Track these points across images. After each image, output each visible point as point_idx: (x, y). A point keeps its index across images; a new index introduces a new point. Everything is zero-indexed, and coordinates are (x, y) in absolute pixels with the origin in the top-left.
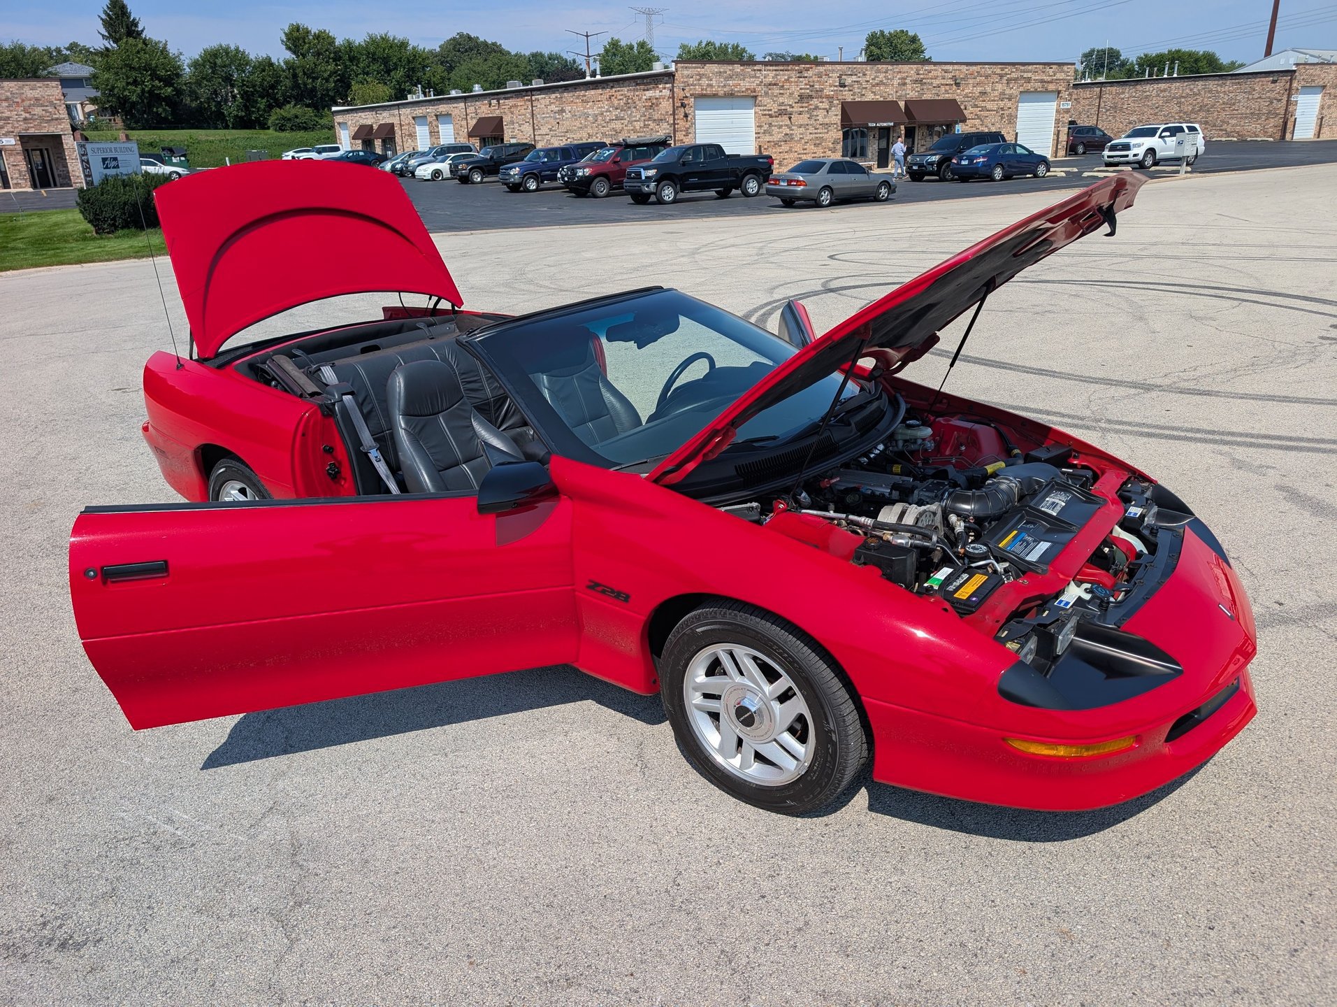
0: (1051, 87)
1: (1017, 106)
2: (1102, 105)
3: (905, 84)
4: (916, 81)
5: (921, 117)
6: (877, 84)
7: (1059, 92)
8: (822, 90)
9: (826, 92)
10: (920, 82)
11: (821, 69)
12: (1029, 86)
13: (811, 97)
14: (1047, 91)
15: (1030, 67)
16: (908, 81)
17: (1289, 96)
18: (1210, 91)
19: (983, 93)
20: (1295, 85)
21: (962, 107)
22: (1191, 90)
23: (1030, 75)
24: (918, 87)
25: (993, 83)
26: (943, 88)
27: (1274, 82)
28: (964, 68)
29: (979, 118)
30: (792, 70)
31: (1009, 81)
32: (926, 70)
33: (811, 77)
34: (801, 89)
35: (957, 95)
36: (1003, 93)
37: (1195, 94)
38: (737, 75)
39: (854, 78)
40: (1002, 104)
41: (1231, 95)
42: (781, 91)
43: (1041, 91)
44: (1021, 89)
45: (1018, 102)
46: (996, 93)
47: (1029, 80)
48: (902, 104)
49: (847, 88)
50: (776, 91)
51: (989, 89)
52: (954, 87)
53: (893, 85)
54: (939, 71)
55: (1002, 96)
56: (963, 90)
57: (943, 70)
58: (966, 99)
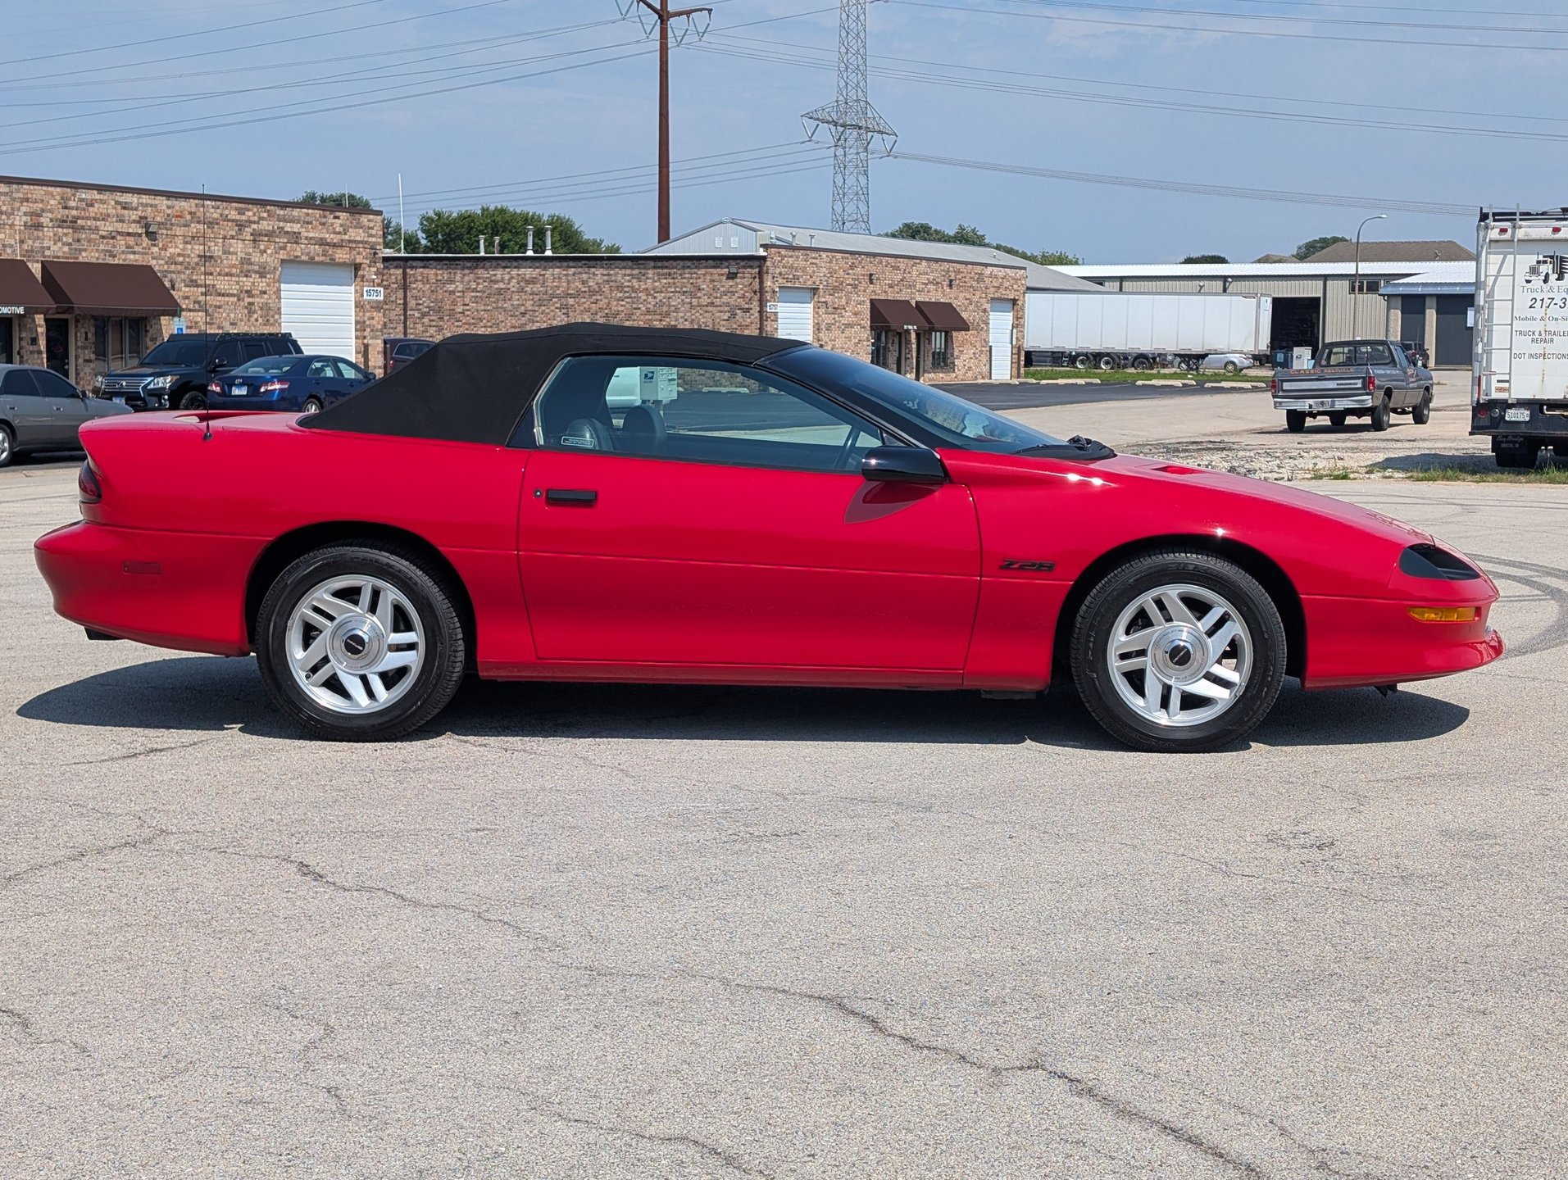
0: (342, 255)
1: (279, 290)
2: (412, 303)
3: (38, 226)
4: (62, 222)
5: (83, 301)
7: (357, 267)
10: (72, 224)
12: (298, 251)
14: (333, 263)
16: (45, 220)
17: (762, 303)
18: (620, 288)
19: (206, 258)
20: (768, 283)
21: (167, 284)
22: (583, 283)
23: (296, 227)
24: (67, 234)
25: (224, 238)
26: (121, 242)
27: (732, 276)
28: (162, 202)
29: (202, 307)
31: (256, 237)
32: (81, 200)
35: (154, 257)
36: (246, 261)
37: (592, 292)
40: (247, 283)
41: (660, 296)
43: (321, 263)
44: (283, 255)
45: (279, 281)
46: (233, 260)
47: (295, 238)
48: (36, 268)
51: (217, 251)
52: (145, 241)
53: (12, 226)
54: (108, 204)
55: (246, 267)
56: (164, 249)
57: (117, 202)
58: (173, 267)
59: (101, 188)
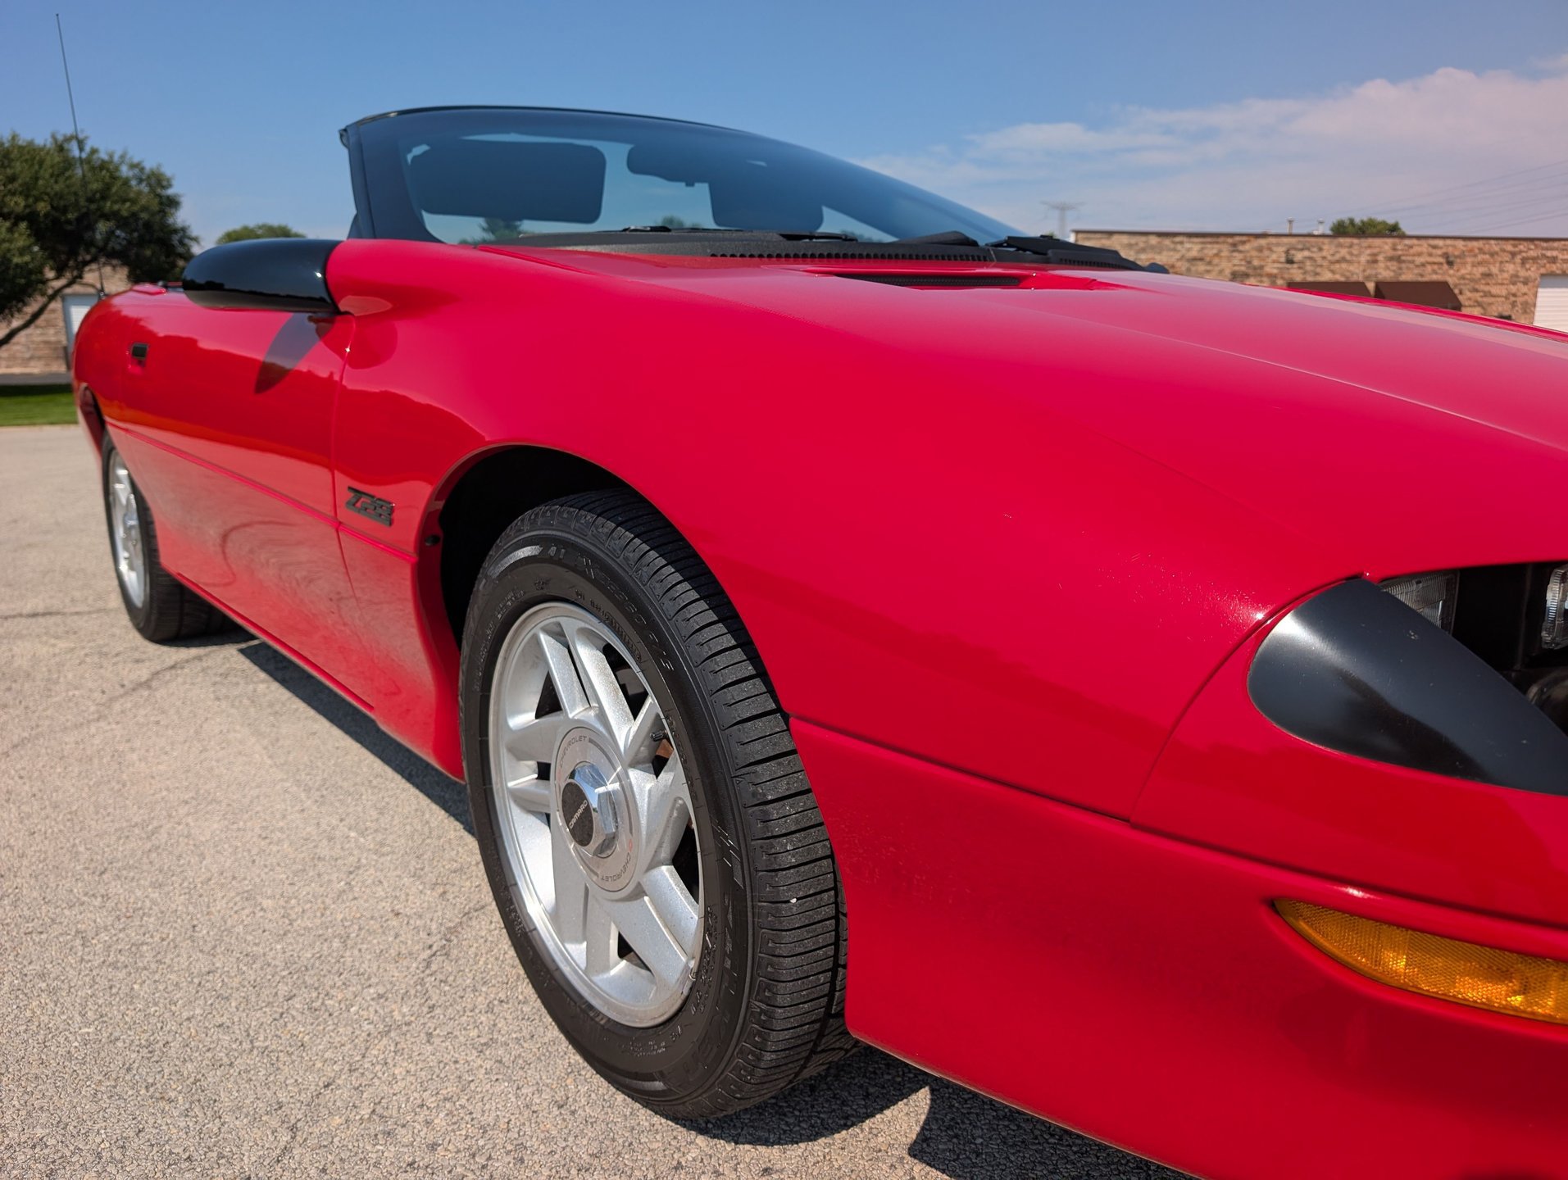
1: (1537, 292)
3: (1375, 262)
4: (1391, 259)
6: (1338, 262)
8: (1262, 267)
9: (1269, 269)
10: (1398, 259)
11: (1263, 242)
12: (1554, 268)
13: (1247, 275)
15: (1556, 244)
16: (1380, 258)
19: (1488, 275)
21: (1456, 291)
23: (1555, 253)
24: (1394, 265)
25: (1501, 262)
26: (1429, 268)
28: (1460, 243)
29: (1479, 304)
30: (1224, 242)
31: (1524, 261)
32: (1406, 245)
33: (1248, 251)
34: (1235, 265)
35: (1451, 277)
36: (1515, 275)
38: (1153, 248)
39: (1306, 253)
40: (1513, 289)
42: (1209, 268)
44: (1543, 271)
45: (1537, 287)
46: (1506, 275)
47: (1554, 260)
48: (1371, 286)
49: (1295, 266)
50: (1202, 267)
51: (1495, 270)
52: (1446, 267)
53: (1359, 262)
54: (1424, 246)
55: (1514, 279)
56: (1458, 270)
57: (1430, 245)
58: (1462, 282)
59: (1418, 238)
